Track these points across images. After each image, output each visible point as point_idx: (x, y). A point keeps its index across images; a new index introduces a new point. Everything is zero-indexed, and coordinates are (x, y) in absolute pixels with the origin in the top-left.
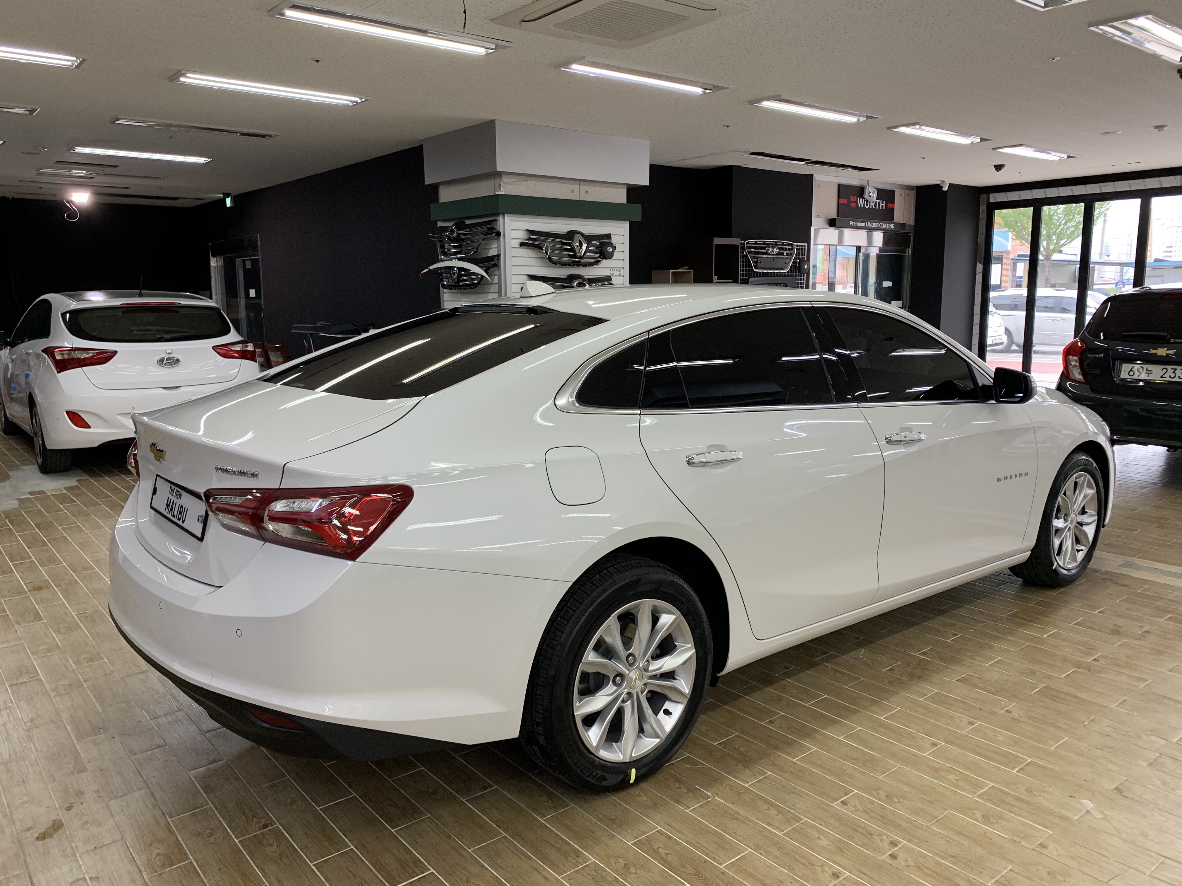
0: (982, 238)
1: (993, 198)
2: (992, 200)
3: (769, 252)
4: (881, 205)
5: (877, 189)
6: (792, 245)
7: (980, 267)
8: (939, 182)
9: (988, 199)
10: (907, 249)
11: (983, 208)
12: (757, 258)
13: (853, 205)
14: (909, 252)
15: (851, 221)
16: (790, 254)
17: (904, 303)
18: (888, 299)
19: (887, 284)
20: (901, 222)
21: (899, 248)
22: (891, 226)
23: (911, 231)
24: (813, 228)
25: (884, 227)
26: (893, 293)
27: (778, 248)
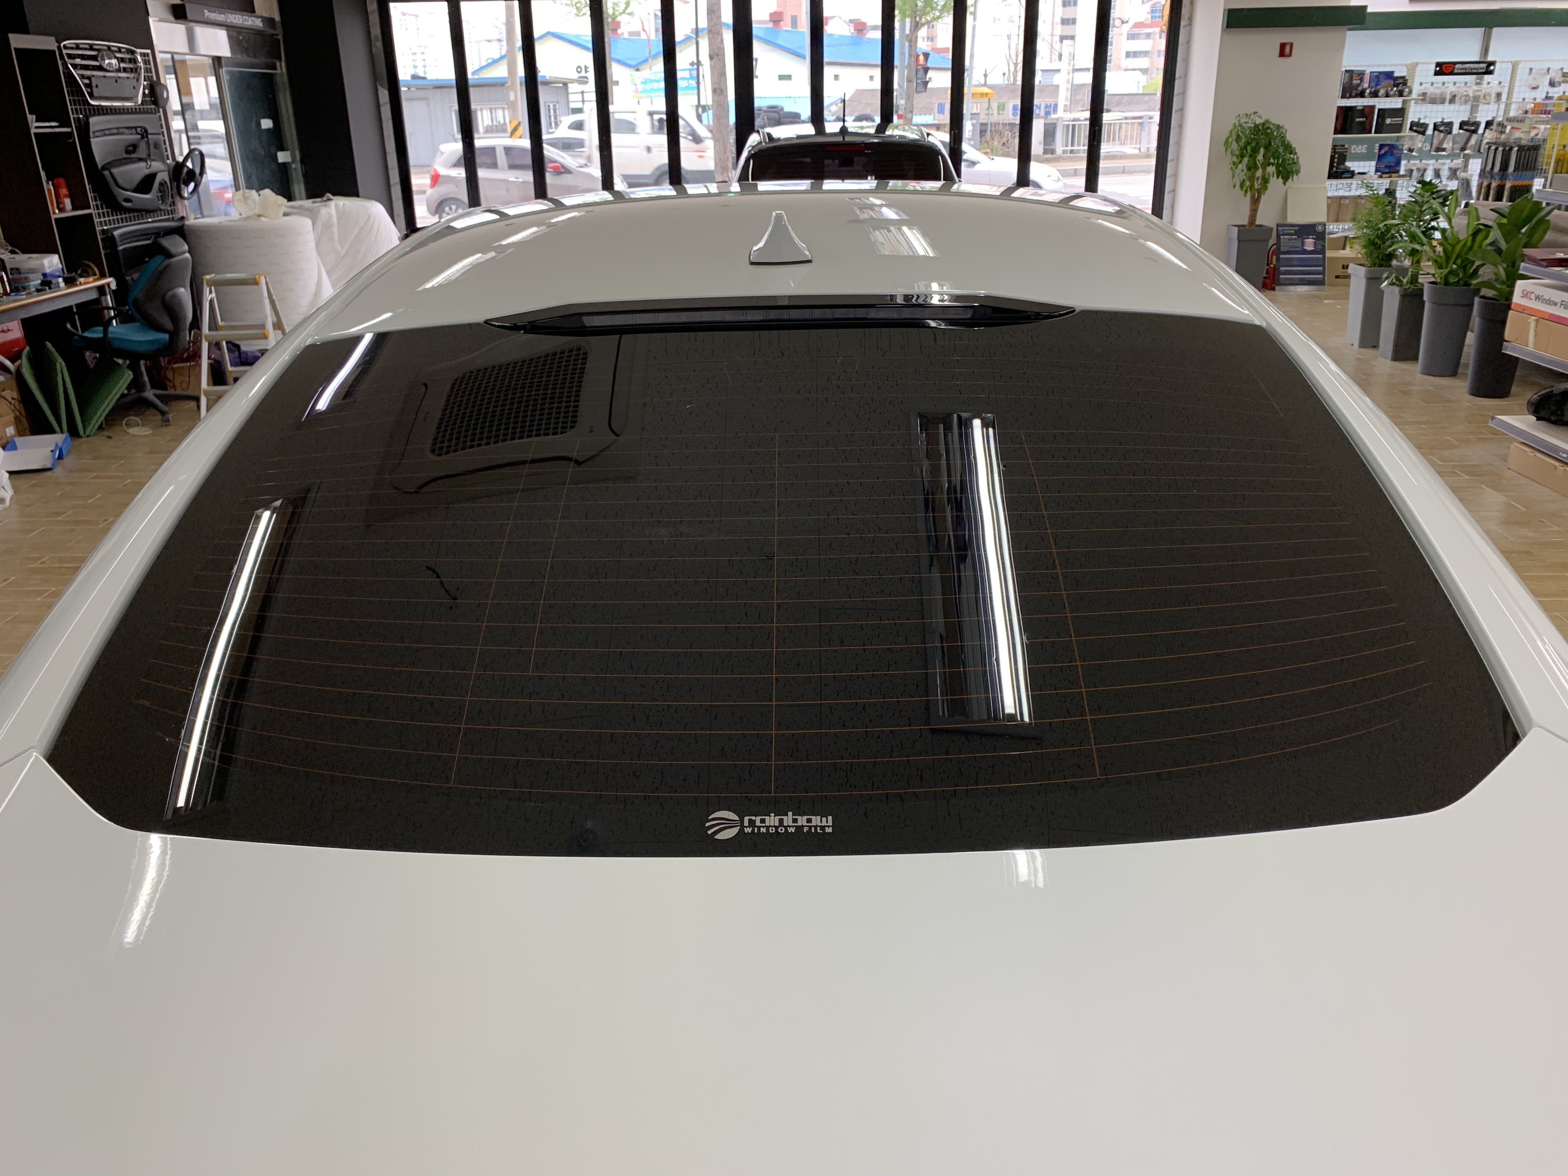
0: (378, 45)
3: (105, 66)
7: (384, 95)
10: (278, 64)
12: (89, 78)
14: (282, 69)
15: (205, 11)
16: (135, 70)
17: (293, 156)
18: (273, 149)
19: (267, 124)
20: (268, 16)
21: (268, 60)
22: (258, 23)
23: (279, 31)
24: (151, 20)
25: (250, 23)
26: (277, 138)
27: (116, 58)
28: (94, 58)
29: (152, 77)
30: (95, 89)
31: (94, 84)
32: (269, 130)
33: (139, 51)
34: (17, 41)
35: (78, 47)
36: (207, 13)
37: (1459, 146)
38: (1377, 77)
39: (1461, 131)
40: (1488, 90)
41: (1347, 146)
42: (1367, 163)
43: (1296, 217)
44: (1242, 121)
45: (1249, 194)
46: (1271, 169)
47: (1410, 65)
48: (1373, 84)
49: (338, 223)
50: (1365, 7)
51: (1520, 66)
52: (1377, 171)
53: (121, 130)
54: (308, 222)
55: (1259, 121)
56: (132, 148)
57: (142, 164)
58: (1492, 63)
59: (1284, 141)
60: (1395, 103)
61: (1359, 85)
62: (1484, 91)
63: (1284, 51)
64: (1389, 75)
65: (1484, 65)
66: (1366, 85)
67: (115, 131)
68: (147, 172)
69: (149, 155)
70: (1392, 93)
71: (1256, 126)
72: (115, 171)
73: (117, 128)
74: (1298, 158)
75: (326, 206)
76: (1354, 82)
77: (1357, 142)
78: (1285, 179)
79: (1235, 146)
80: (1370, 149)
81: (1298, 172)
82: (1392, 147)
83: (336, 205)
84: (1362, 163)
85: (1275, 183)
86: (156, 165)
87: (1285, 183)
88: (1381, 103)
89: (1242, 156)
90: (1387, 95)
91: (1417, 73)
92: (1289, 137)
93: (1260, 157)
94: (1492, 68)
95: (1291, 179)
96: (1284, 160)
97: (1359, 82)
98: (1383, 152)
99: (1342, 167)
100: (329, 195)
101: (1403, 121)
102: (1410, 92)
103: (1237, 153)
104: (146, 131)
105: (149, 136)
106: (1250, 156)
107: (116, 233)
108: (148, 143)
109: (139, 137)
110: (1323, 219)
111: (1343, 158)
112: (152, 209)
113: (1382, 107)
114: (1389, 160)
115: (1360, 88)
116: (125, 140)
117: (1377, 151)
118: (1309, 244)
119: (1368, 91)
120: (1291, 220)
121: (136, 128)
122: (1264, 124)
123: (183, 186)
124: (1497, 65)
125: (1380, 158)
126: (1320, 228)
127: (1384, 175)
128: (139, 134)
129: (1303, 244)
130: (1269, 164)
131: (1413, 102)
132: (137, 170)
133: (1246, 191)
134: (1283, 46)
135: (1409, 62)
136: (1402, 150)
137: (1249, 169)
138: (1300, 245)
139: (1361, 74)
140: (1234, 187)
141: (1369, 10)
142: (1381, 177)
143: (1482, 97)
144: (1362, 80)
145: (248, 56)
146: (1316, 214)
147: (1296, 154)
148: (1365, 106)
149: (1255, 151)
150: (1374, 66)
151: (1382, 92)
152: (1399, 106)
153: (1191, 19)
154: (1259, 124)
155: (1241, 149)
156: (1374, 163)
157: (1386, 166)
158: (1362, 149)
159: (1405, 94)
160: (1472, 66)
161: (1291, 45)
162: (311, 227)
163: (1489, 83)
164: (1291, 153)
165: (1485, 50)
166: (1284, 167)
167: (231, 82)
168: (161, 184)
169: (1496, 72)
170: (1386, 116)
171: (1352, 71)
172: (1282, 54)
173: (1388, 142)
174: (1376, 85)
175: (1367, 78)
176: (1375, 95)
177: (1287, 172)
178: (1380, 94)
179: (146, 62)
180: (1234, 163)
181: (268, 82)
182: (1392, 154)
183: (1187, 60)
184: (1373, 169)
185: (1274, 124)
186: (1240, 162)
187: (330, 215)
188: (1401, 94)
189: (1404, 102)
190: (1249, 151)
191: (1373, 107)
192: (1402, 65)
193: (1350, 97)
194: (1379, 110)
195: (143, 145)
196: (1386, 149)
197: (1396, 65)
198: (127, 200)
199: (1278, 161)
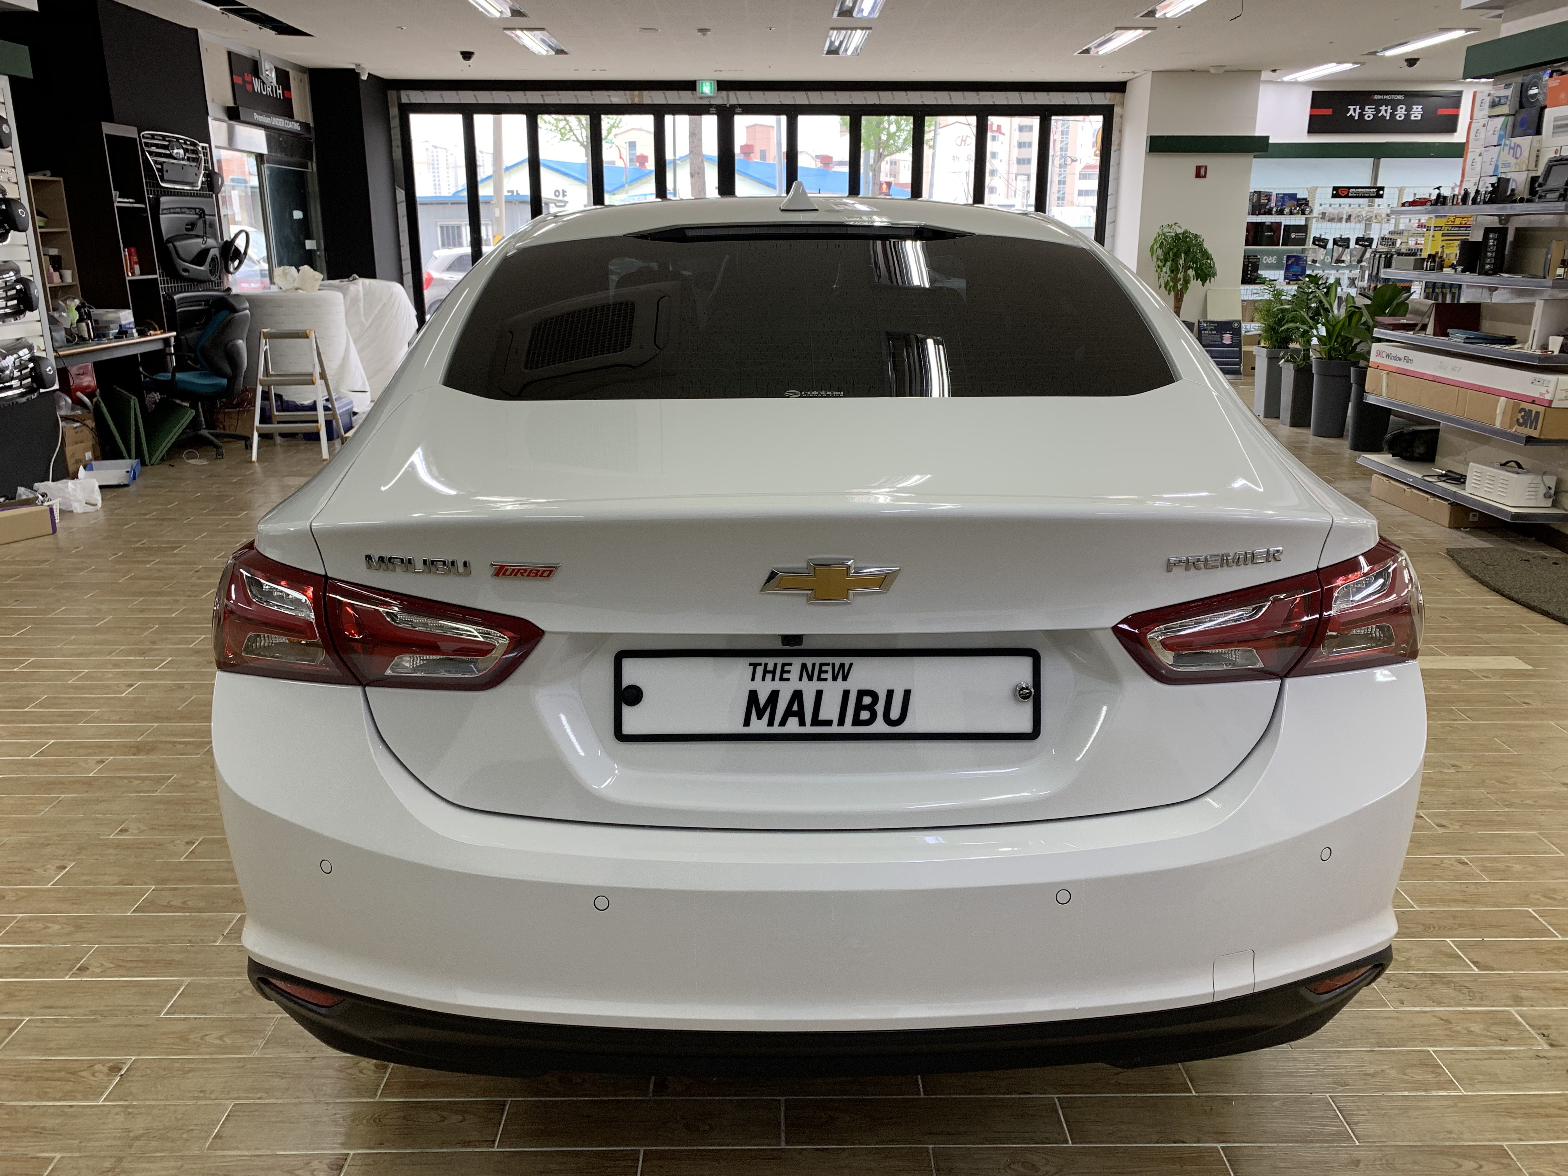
0: (398, 154)
1: (406, 97)
2: (404, 100)
3: (174, 154)
4: (278, 91)
5: (275, 68)
6: (195, 145)
7: (401, 195)
8: (353, 67)
9: (399, 98)
10: (309, 164)
11: (394, 111)
12: (161, 164)
13: (249, 87)
14: (313, 167)
15: (255, 114)
16: (197, 160)
17: (318, 244)
18: (302, 237)
19: (298, 215)
20: (304, 121)
21: (303, 160)
22: (297, 127)
23: (313, 136)
24: (210, 119)
25: (290, 126)
26: (305, 229)
27: (183, 148)
28: (166, 147)
29: (208, 167)
30: (165, 173)
31: (165, 169)
32: (300, 219)
33: (201, 144)
34: (108, 129)
35: (153, 137)
36: (256, 116)
37: (1357, 259)
38: (1281, 197)
39: (1357, 246)
40: (1379, 212)
41: (1259, 257)
42: (1277, 272)
43: (1215, 315)
44: (1165, 230)
45: (1172, 293)
46: (1191, 273)
47: (1311, 188)
48: (1280, 204)
49: (364, 300)
50: (1267, 138)
51: (1406, 191)
52: (1285, 279)
53: (183, 210)
54: (340, 295)
55: (1179, 231)
56: (192, 225)
57: (200, 240)
58: (1382, 188)
59: (1201, 249)
60: (1299, 220)
61: (1267, 204)
62: (1375, 212)
63: (1200, 173)
64: (1293, 197)
65: (1375, 190)
66: (1273, 205)
67: (179, 210)
68: (203, 246)
69: (206, 233)
70: (1295, 211)
71: (1177, 235)
72: (177, 244)
73: (181, 208)
74: (1214, 263)
75: (354, 283)
76: (1262, 201)
77: (1268, 254)
78: (1204, 282)
79: (1160, 252)
80: (1279, 260)
81: (1214, 275)
82: (1298, 258)
83: (363, 283)
84: (1272, 272)
85: (1195, 284)
86: (211, 242)
87: (1203, 285)
88: (1286, 220)
89: (1166, 261)
90: (1291, 213)
91: (1317, 196)
92: (1206, 245)
93: (1181, 262)
94: (1381, 192)
95: (1208, 281)
96: (1202, 264)
97: (1266, 201)
98: (1290, 262)
99: (1255, 274)
100: (355, 276)
101: (1306, 236)
102: (1311, 211)
103: (1162, 257)
104: (203, 212)
105: (206, 217)
106: (1173, 260)
107: (176, 297)
108: (205, 222)
109: (197, 216)
110: (1239, 318)
111: (1256, 267)
112: (202, 278)
113: (1288, 223)
114: (1296, 269)
115: (1268, 207)
116: (187, 218)
117: (1285, 262)
118: (1227, 339)
119: (1274, 209)
120: (1210, 317)
121: (195, 209)
122: (1183, 234)
123: (230, 262)
124: (1386, 190)
125: (1288, 268)
126: (1236, 325)
127: (1291, 282)
128: (197, 214)
129: (1222, 339)
130: (1189, 268)
131: (1314, 220)
132: (196, 244)
133: (1170, 290)
134: (1198, 168)
135: (1310, 186)
136: (1306, 261)
137: (1172, 271)
138: (1219, 339)
139: (1268, 196)
140: (1160, 287)
141: (1270, 141)
142: (1289, 283)
143: (1374, 217)
144: (1269, 200)
145: (287, 155)
146: (1233, 314)
147: (1212, 259)
148: (1272, 223)
149: (1176, 256)
150: (1279, 189)
151: (1287, 210)
152: (1303, 223)
153: (1120, 144)
154: (1180, 234)
155: (1165, 254)
156: (1282, 272)
157: (1293, 275)
158: (1272, 260)
159: (1307, 212)
160: (1364, 190)
161: (1206, 166)
162: (342, 300)
163: (1379, 205)
164: (1207, 259)
165: (1375, 177)
166: (1202, 270)
167: (270, 176)
168: (213, 259)
169: (1385, 196)
170: (1291, 231)
171: (1260, 192)
172: (1198, 175)
173: (1295, 254)
174: (1282, 205)
175: (1274, 198)
176: (1281, 212)
177: (1205, 274)
178: (1285, 212)
179: (205, 154)
180: (1159, 266)
181: (300, 179)
182: (1298, 265)
183: (1118, 179)
184: (1282, 277)
185: (1192, 234)
186: (1164, 266)
187: (358, 291)
188: (1303, 213)
189: (1307, 219)
190: (1171, 256)
191: (1279, 224)
192: (1304, 189)
193: (1259, 214)
194: (1285, 226)
195: (200, 223)
196: (1292, 260)
197: (1299, 189)
198: (186, 270)
199: (1197, 265)
